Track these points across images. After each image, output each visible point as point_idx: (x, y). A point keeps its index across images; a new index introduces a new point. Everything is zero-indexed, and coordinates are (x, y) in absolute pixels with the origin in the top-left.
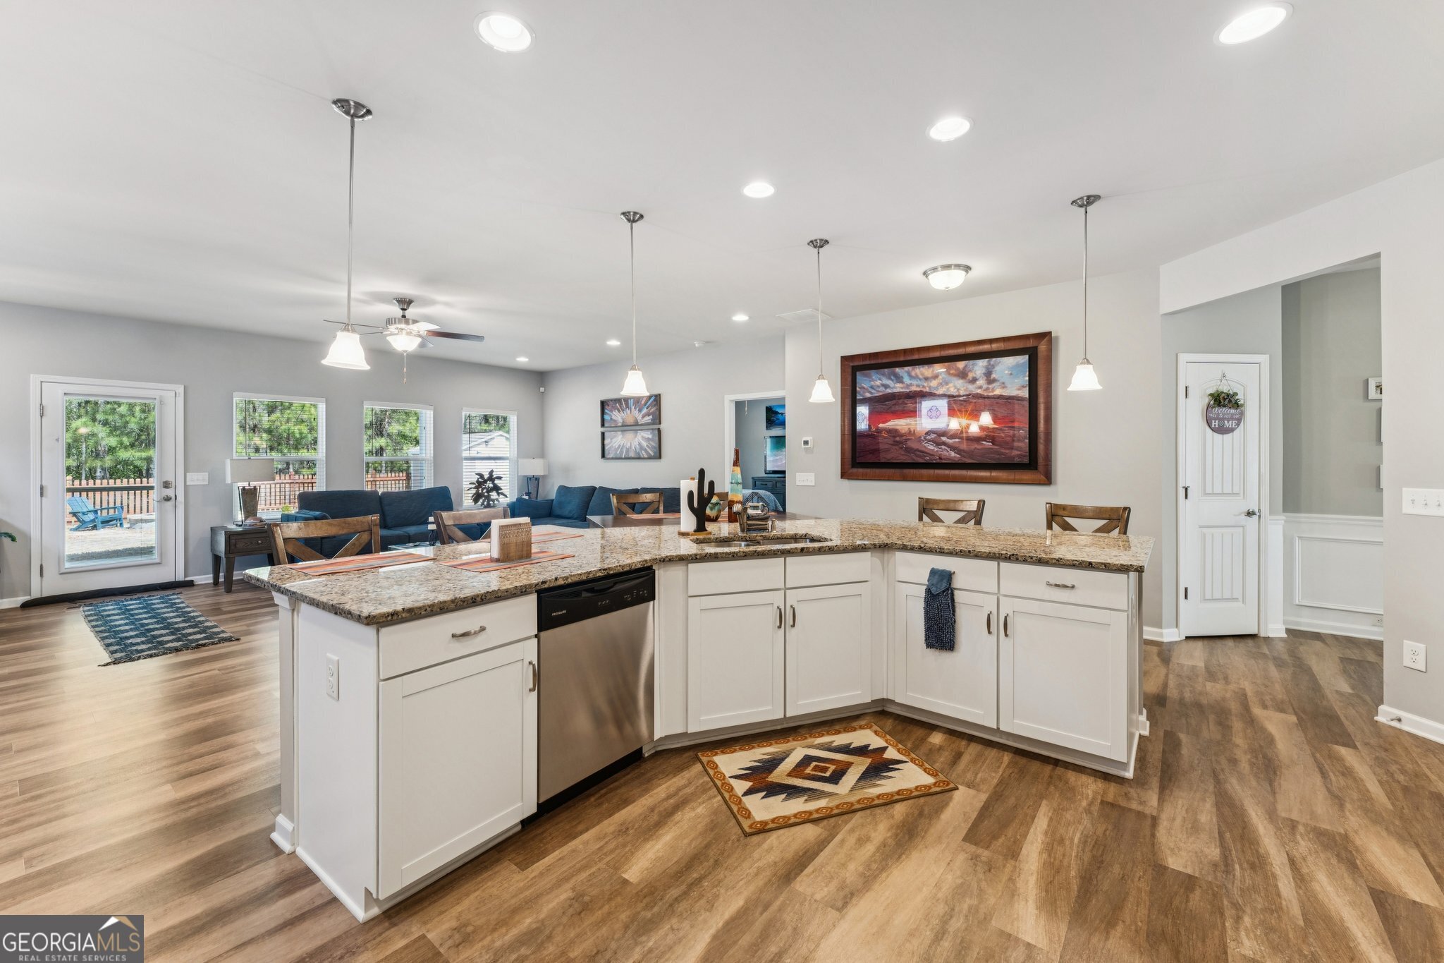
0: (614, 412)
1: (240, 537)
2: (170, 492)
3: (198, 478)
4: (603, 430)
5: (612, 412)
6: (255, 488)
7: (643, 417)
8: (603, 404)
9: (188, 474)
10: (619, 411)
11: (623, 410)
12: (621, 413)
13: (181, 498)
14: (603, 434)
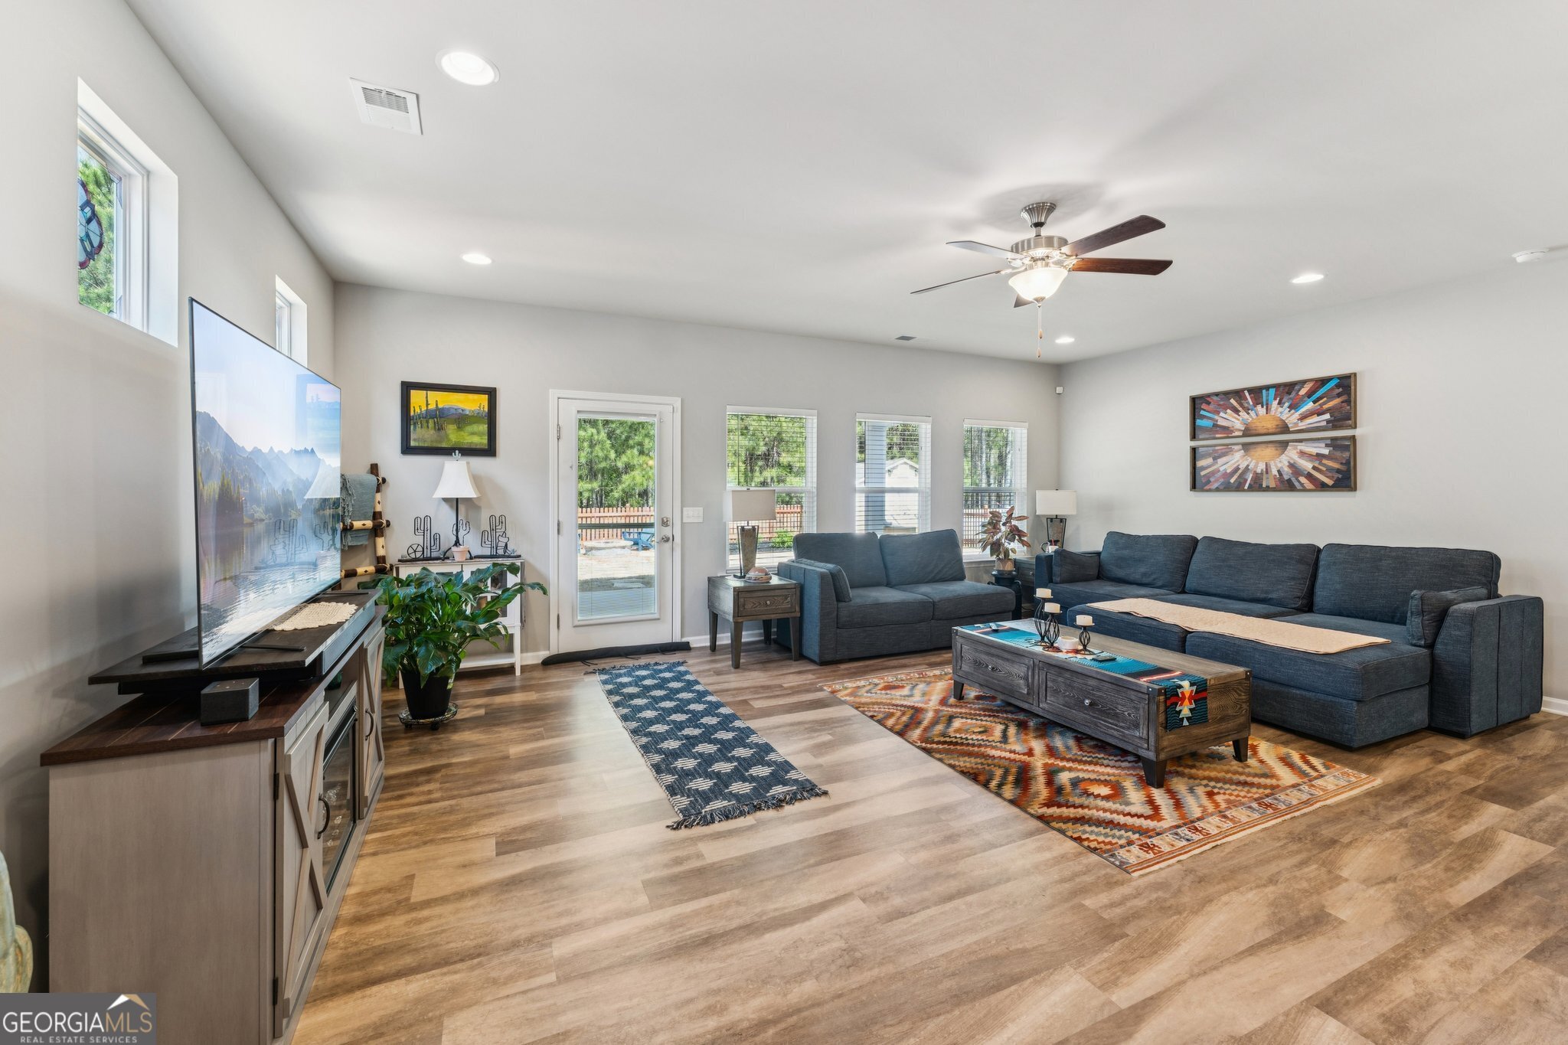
0: (1222, 414)
1: (748, 595)
2: (667, 531)
3: (693, 514)
4: (1194, 444)
5: (1218, 413)
6: (753, 527)
7: (1303, 418)
8: (1196, 403)
9: (685, 509)
10: (1237, 411)
11: (1247, 410)
12: (1243, 414)
13: (678, 539)
14: (1194, 450)
